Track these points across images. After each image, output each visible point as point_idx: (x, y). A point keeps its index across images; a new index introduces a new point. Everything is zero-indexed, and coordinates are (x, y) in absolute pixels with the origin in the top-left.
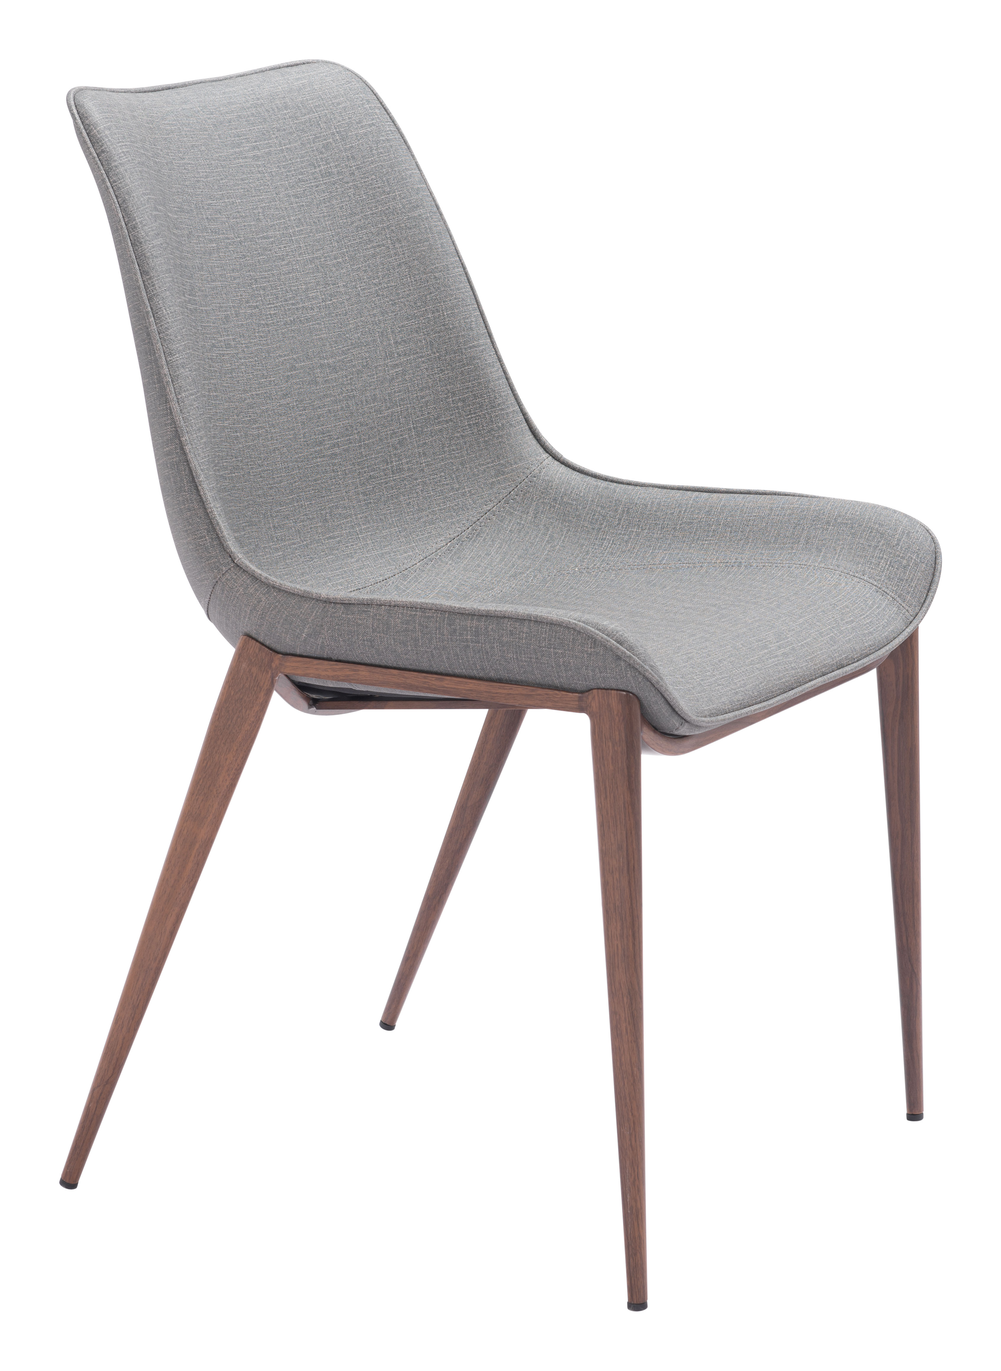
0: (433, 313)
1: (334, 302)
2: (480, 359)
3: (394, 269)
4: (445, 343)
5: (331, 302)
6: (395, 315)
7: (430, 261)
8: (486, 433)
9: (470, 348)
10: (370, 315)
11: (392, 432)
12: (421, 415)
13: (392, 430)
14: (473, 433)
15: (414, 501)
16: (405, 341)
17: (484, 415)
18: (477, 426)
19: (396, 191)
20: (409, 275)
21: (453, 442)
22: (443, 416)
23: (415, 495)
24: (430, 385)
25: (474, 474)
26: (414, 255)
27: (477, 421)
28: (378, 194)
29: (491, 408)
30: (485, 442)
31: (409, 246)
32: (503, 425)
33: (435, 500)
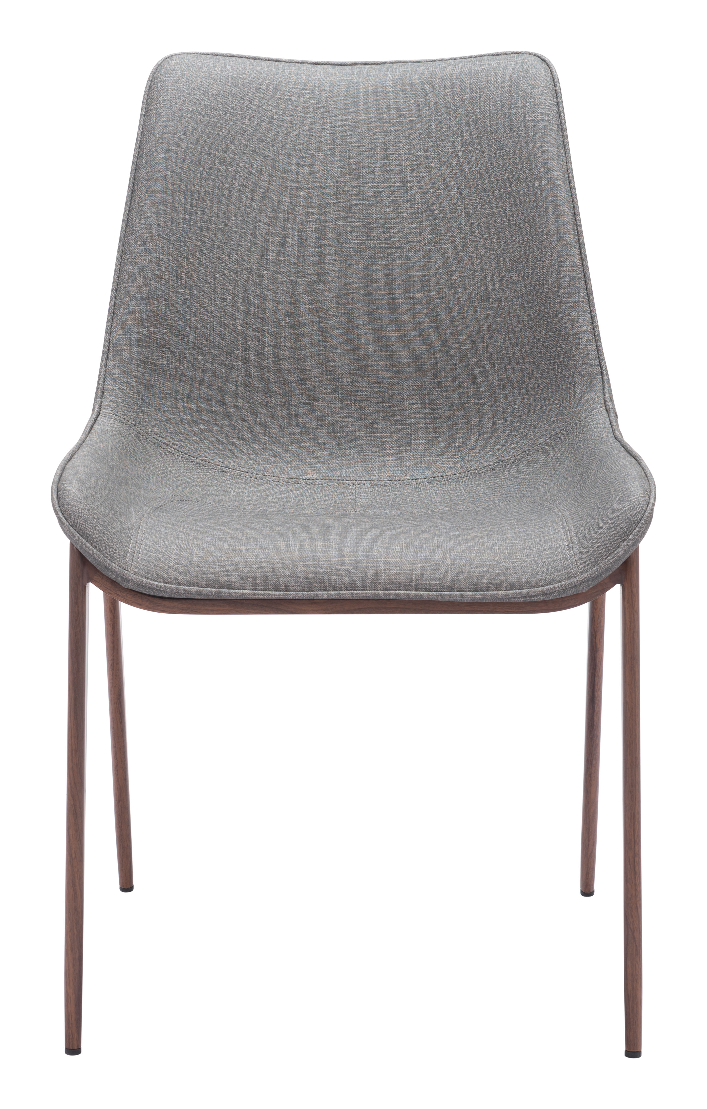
0: (532, 269)
1: (437, 248)
2: (564, 313)
3: (506, 228)
4: (538, 296)
5: (434, 247)
6: (498, 266)
7: (538, 225)
8: (559, 378)
9: (558, 303)
10: (473, 263)
11: (474, 363)
12: (507, 354)
13: (475, 362)
14: (550, 376)
15: (484, 424)
16: (503, 290)
17: (561, 362)
18: (554, 371)
19: (524, 163)
20: (519, 234)
21: (532, 381)
22: (527, 358)
23: (486, 419)
24: (519, 330)
25: (542, 412)
26: (526, 219)
27: (554, 367)
28: (507, 164)
29: (566, 358)
30: (558, 385)
31: (523, 210)
32: (573, 373)
33: (504, 427)
